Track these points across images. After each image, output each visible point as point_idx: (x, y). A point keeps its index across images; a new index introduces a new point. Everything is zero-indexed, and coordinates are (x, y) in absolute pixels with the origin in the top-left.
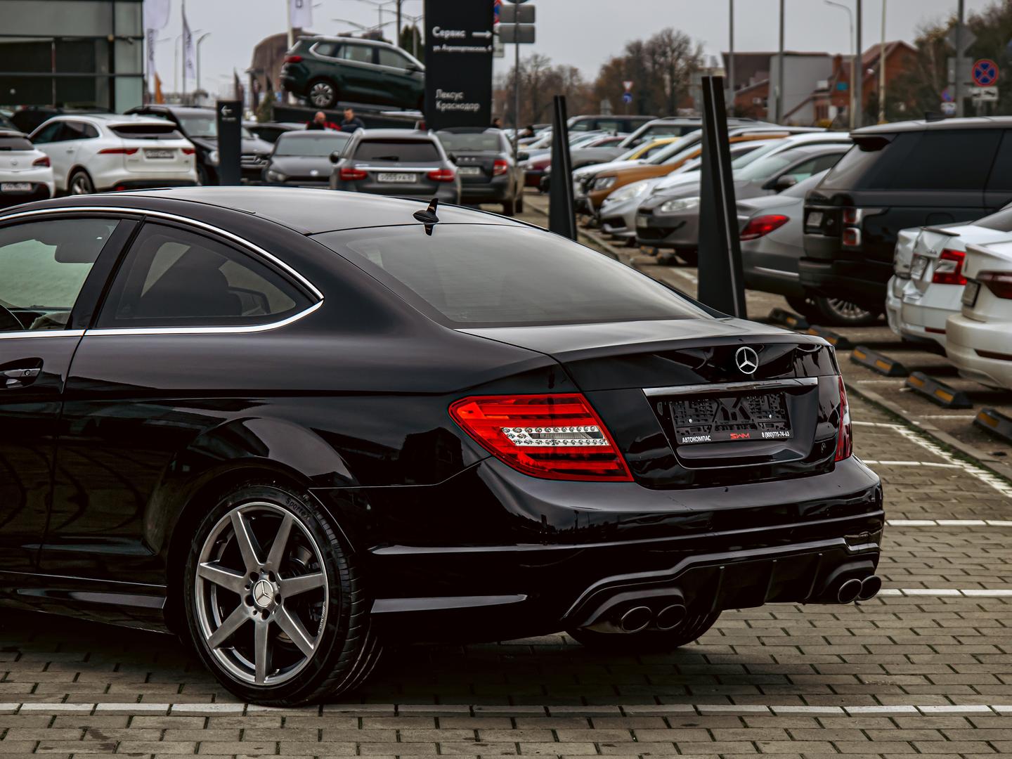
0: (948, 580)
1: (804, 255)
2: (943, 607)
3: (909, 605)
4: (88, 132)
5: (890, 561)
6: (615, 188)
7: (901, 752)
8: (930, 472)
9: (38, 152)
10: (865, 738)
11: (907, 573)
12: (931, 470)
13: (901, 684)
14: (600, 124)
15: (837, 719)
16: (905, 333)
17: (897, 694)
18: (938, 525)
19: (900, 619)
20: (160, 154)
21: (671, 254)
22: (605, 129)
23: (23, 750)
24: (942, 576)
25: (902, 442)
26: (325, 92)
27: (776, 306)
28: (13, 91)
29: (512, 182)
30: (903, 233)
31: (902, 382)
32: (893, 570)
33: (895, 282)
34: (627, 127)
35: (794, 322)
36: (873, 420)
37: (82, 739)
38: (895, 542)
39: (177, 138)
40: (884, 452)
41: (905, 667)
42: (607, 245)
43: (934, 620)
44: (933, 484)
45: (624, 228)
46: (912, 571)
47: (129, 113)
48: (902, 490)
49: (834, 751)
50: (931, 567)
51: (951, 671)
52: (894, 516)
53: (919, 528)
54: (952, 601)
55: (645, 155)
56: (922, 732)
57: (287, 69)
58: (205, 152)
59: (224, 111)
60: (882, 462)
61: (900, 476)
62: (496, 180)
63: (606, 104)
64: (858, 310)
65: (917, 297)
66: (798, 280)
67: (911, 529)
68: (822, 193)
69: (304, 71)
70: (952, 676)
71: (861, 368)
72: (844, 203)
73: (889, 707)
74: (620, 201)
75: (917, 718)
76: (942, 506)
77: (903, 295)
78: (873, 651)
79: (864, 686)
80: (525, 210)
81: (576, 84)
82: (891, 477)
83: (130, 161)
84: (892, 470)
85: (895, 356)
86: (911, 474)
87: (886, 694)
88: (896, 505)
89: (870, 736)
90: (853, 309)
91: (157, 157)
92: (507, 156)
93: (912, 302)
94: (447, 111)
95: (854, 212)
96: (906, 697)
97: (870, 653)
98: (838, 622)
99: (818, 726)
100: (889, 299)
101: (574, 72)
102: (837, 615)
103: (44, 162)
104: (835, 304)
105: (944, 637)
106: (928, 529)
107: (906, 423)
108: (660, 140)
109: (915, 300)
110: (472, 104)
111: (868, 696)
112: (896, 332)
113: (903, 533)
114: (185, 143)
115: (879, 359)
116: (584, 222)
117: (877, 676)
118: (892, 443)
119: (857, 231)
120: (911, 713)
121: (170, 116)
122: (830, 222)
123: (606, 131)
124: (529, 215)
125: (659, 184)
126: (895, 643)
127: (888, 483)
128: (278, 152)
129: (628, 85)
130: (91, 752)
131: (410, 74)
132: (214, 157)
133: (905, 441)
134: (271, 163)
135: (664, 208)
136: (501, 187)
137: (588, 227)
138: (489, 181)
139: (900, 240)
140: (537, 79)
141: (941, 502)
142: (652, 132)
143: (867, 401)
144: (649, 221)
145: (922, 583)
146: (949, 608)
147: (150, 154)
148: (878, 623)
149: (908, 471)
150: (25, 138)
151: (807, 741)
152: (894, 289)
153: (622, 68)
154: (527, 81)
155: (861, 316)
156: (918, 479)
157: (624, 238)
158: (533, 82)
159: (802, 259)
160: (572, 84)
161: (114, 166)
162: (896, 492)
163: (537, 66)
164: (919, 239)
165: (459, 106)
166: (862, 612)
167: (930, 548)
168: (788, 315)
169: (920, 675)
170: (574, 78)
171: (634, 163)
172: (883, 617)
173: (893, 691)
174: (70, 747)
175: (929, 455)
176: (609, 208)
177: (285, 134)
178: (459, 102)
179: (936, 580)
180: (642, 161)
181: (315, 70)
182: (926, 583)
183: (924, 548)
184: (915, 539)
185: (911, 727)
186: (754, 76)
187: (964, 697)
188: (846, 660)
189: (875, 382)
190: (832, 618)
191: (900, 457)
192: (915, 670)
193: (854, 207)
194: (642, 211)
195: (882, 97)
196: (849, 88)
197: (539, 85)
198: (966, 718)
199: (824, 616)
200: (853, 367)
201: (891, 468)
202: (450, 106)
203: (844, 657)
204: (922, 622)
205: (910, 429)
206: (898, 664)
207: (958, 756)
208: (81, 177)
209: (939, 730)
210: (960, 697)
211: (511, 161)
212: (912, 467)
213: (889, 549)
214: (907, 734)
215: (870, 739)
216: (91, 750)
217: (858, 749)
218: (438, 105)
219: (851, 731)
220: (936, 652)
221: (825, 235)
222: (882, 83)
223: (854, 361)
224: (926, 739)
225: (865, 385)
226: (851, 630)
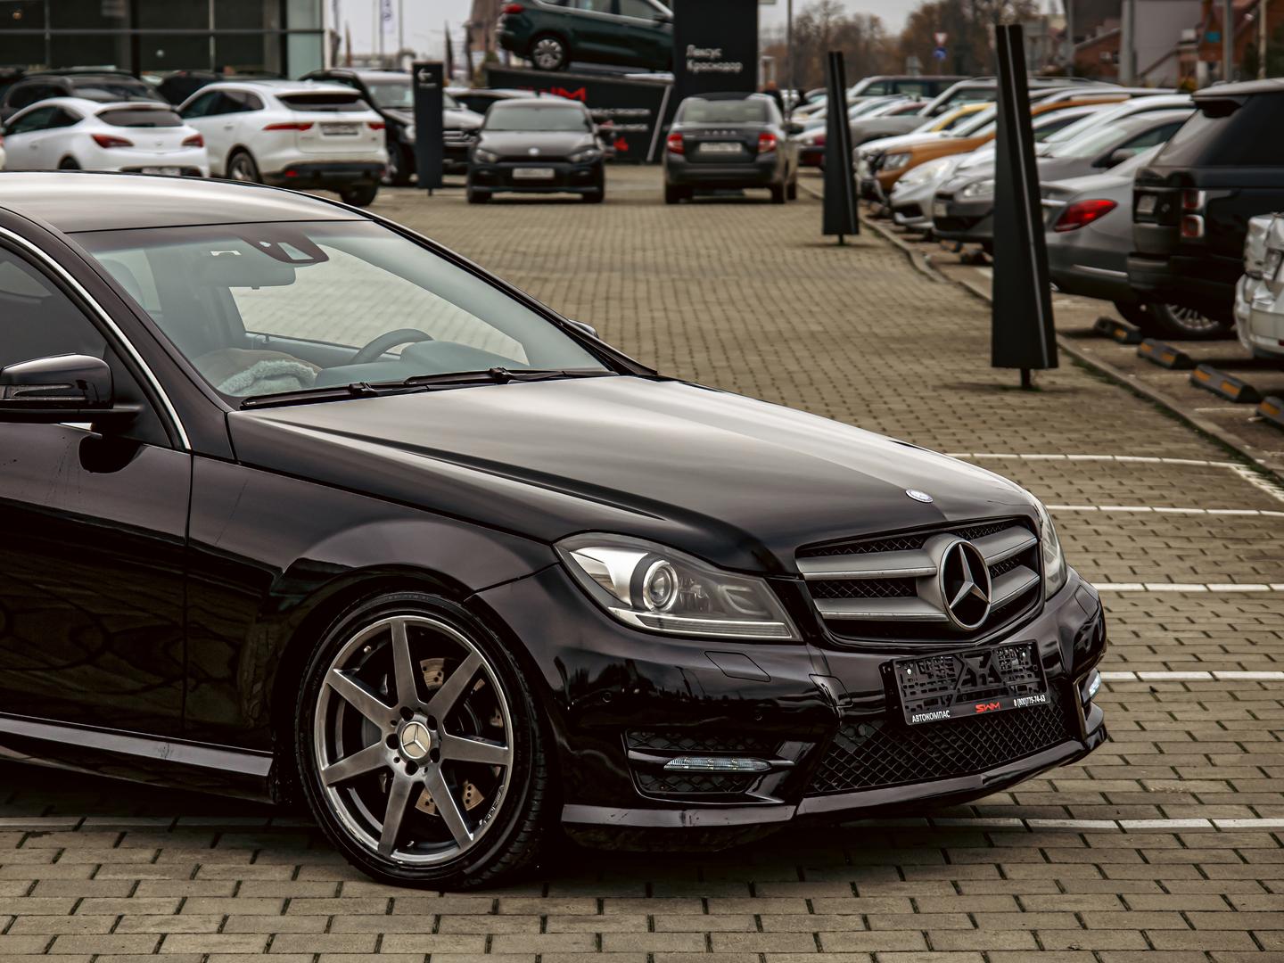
0: (1273, 660)
1: (1133, 249)
2: (1263, 695)
3: (1220, 691)
4: (249, 104)
5: (1203, 636)
6: (909, 167)
7: (1184, 878)
8: (1271, 524)
9: (189, 129)
10: (1140, 860)
11: (1222, 651)
12: (1272, 521)
13: (1196, 791)
14: (901, 87)
15: (1108, 837)
16: (1257, 348)
17: (1189, 805)
18: (1272, 590)
19: (1205, 709)
20: (341, 130)
21: (978, 250)
22: (905, 92)
23: (79, 876)
24: (1267, 655)
25: (1240, 485)
26: (551, 51)
27: (1104, 315)
28: (160, 53)
29: (781, 162)
30: (1255, 221)
31: (1252, 409)
32: (1205, 647)
33: (1245, 283)
34: (932, 90)
35: (1123, 334)
36: (1207, 457)
37: (154, 861)
38: (1212, 612)
39: (361, 110)
40: (1215, 499)
41: (1203, 770)
42: (898, 240)
43: (1248, 711)
44: (1272, 538)
45: (921, 218)
46: (1228, 648)
47: (304, 79)
48: (1230, 546)
49: (1099, 877)
50: (1253, 643)
51: (1262, 776)
52: (1217, 579)
53: (1246, 595)
54: (1276, 686)
55: (950, 126)
56: (1214, 852)
57: (504, 22)
58: (399, 127)
59: (422, 75)
60: (1210, 511)
61: (1231, 528)
62: (762, 158)
63: (914, 62)
64: (1205, 320)
65: (1269, 302)
66: (1126, 281)
67: (1237, 596)
68: (1156, 171)
69: (525, 24)
70: (1261, 781)
71: (1202, 392)
72: (1183, 183)
73: (1176, 821)
74: (914, 184)
75: (1210, 835)
76: (1280, 566)
77: (1253, 300)
78: (1165, 750)
79: (1148, 794)
80: (800, 195)
81: (877, 36)
82: (1218, 530)
83: (304, 138)
84: (1222, 521)
85: (1247, 377)
86: (1246, 526)
87: (1175, 804)
88: (1220, 566)
89: (1147, 857)
90: (1199, 318)
91: (337, 134)
92: (776, 129)
93: (1261, 309)
94: (701, 73)
95: (1195, 195)
96: (1199, 808)
97: (1161, 752)
98: (1126, 713)
99: (1083, 845)
100: (1238, 304)
101: (875, 22)
102: (1126, 705)
103: (195, 142)
104: (1176, 311)
105: (1258, 732)
106: (1257, 595)
107: (1248, 462)
108: (970, 107)
109: (1267, 306)
110: (733, 64)
111: (1152, 807)
112: (1246, 345)
113: (1226, 601)
114: (372, 116)
115: (1225, 381)
116: (873, 211)
117: (1166, 782)
118: (1226, 487)
119: (1200, 219)
120: (1203, 828)
121: (355, 82)
122: (1166, 208)
123: (906, 95)
124: (805, 203)
125: (963, 161)
126: (1194, 739)
127: (1214, 537)
128: (489, 126)
129: (941, 38)
130: (163, 877)
131: (659, 26)
132: (410, 132)
133: (1243, 484)
134: (480, 140)
135: (968, 193)
136: (769, 167)
137: (878, 216)
138: (753, 160)
139: (1252, 230)
140: (828, 30)
141: (1279, 562)
142: (962, 97)
143: (1203, 434)
144: (949, 209)
145: (1239, 664)
146: (1269, 695)
147: (328, 130)
148: (1176, 715)
149: (1241, 521)
150: (173, 111)
151: (1066, 863)
152: (1244, 292)
153: (935, 17)
154: (815, 34)
155: (1209, 326)
156: (1252, 533)
157: (921, 231)
158: (823, 35)
159: (1132, 255)
160: (872, 37)
161: (283, 145)
162: (1223, 548)
163: (828, 15)
164: (1272, 228)
165: (716, 67)
166: (1159, 701)
167: (1257, 619)
168: (1116, 325)
169: (1221, 780)
170: (875, 29)
171: (936, 136)
172: (1185, 707)
173: (1184, 800)
174: (137, 872)
175: (1272, 502)
176: (901, 193)
177: (498, 103)
178: (717, 60)
179: (1259, 660)
180: (946, 132)
181: (540, 23)
182: (1244, 664)
183: (1249, 619)
184: (1239, 609)
185: (1200, 846)
186: (1101, 24)
187: (1272, 808)
188: (1129, 761)
189: (1219, 409)
190: (1120, 709)
191: (1234, 504)
192: (1216, 774)
193: (1194, 189)
194: (941, 196)
195: (1262, 49)
196: (1221, 38)
197: (831, 39)
198: (1273, 835)
199: (1110, 705)
200: (1194, 390)
201: (1220, 519)
202: (705, 67)
203: (1127, 757)
204: (1233, 713)
205: (1252, 469)
206: (1195, 767)
207: (1256, 882)
208: (241, 160)
209: (1235, 850)
210: (1267, 808)
211: (781, 135)
212: (1247, 517)
213: (1202, 621)
214: (1195, 855)
215: (1146, 862)
216: (164, 875)
217: (1129, 874)
218: (690, 65)
219: (1123, 851)
220: (1245, 751)
221: (1160, 225)
222: (1263, 31)
223: (1195, 383)
224: (1218, 861)
225: (1201, 413)
226: (1141, 723)
